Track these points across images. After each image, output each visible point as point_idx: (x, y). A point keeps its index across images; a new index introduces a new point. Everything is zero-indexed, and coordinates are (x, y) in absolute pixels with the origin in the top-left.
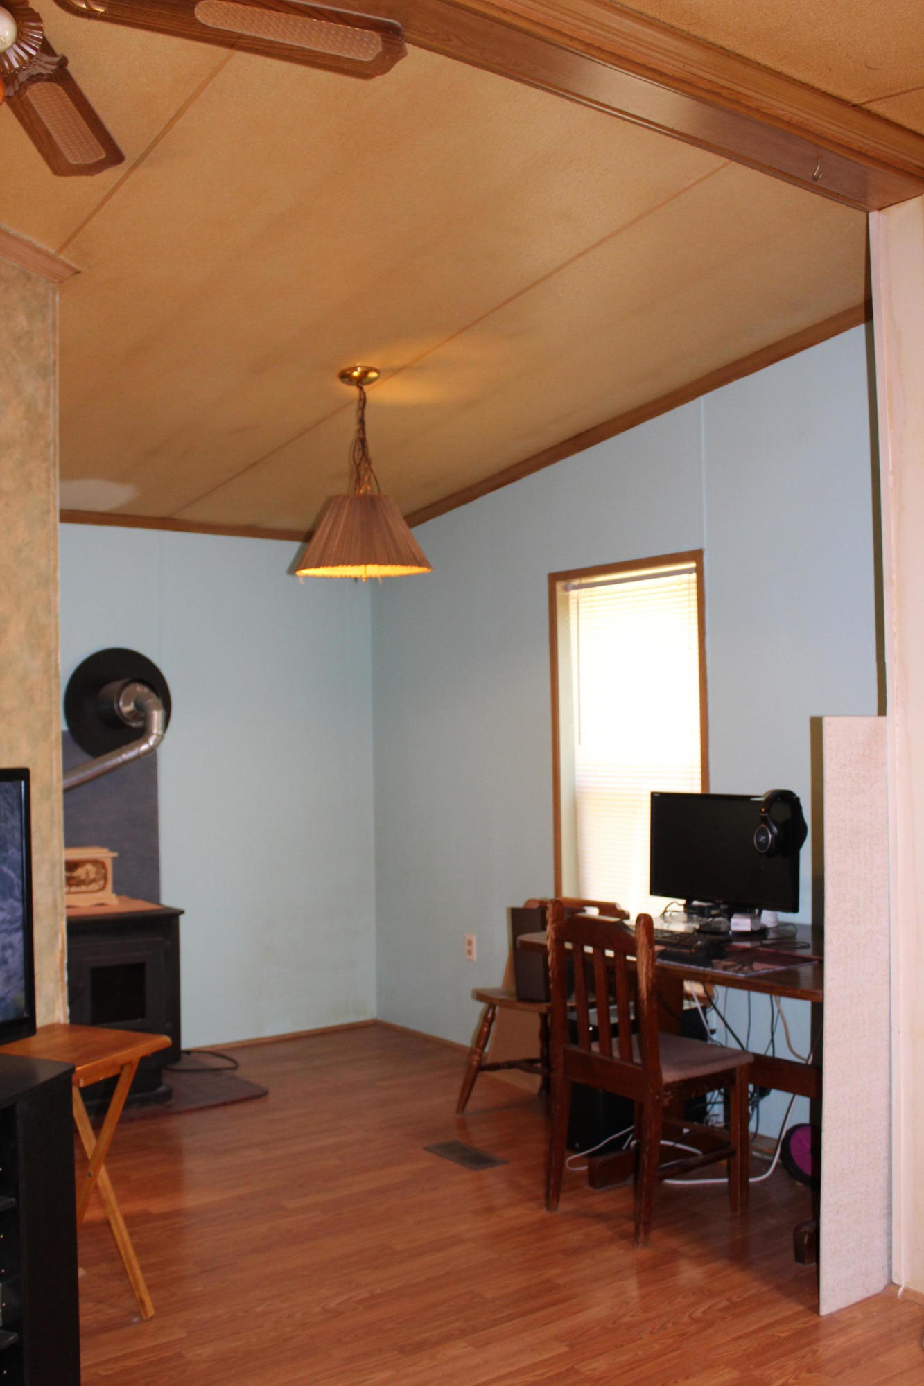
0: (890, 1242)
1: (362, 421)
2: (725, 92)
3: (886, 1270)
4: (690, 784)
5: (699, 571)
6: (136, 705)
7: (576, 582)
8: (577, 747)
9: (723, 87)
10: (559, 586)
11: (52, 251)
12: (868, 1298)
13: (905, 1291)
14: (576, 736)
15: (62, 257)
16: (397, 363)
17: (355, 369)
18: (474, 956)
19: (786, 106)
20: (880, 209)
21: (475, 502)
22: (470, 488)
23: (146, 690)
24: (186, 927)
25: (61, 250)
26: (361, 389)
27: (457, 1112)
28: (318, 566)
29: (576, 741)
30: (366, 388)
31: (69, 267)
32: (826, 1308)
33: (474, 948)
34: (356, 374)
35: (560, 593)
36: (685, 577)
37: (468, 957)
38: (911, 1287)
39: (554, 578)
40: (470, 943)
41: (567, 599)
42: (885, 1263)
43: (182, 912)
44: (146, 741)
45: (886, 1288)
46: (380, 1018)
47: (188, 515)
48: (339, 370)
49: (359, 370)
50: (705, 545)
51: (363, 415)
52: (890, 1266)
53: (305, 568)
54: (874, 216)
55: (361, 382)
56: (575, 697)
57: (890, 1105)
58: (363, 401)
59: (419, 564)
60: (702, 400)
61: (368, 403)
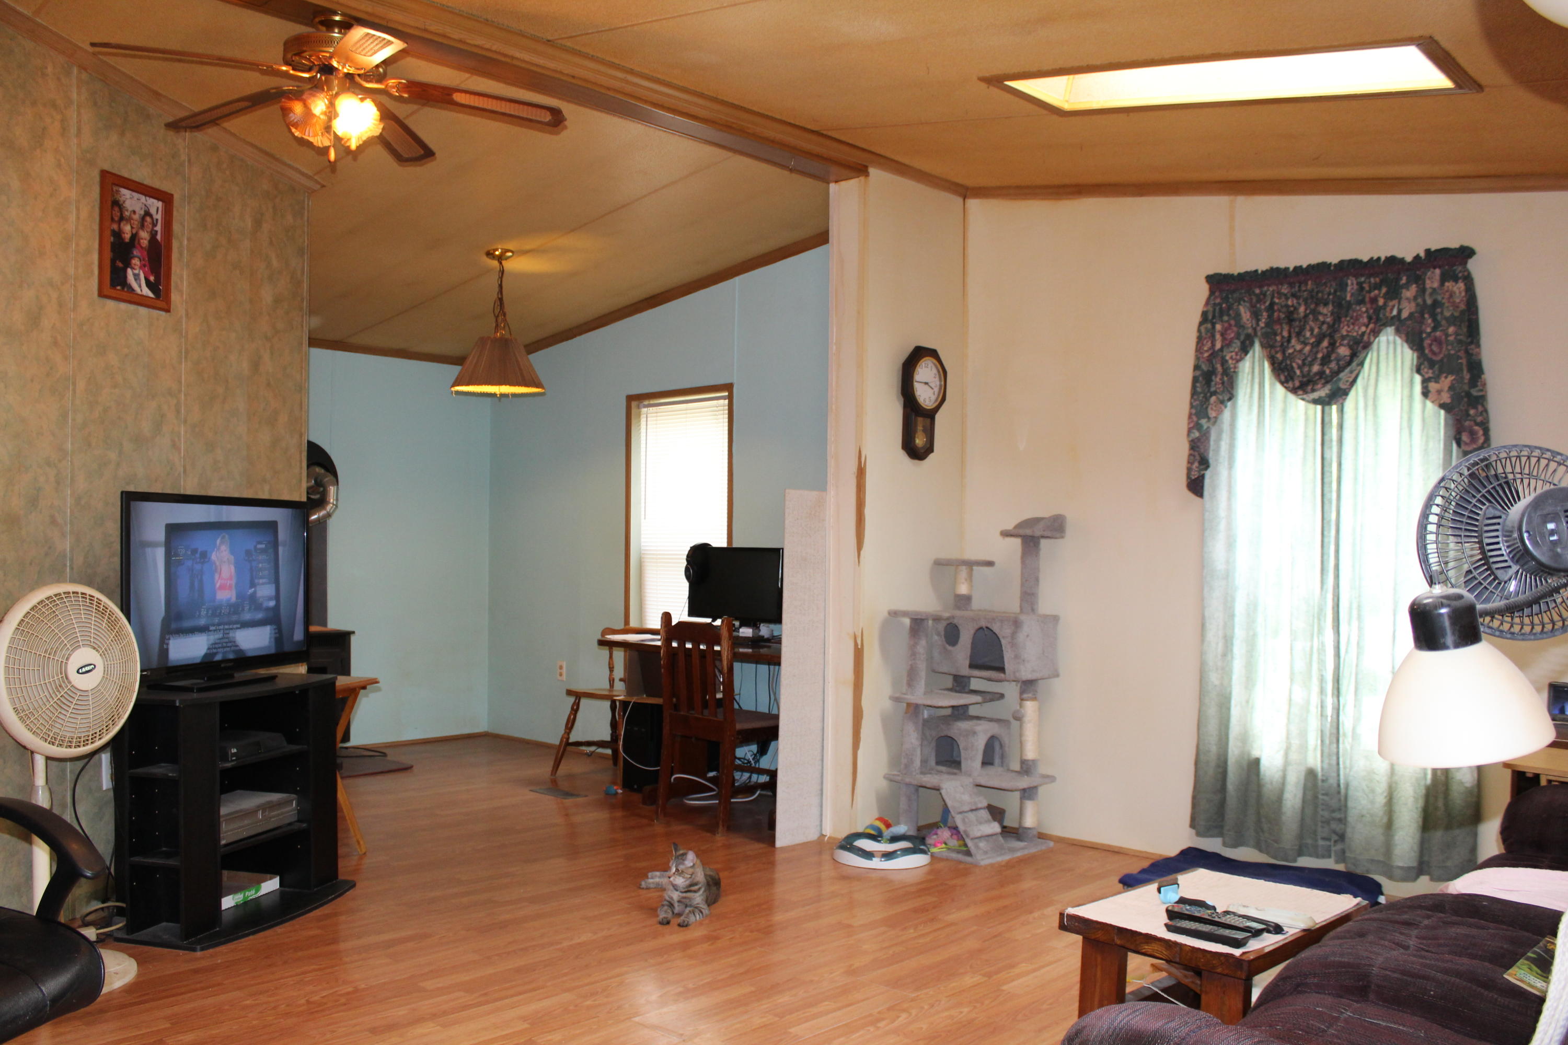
0: (821, 811)
1: (501, 286)
2: (734, 126)
3: (819, 828)
4: (719, 541)
5: (730, 398)
6: (316, 481)
7: (646, 402)
8: (643, 520)
9: (733, 123)
10: (634, 404)
11: (310, 174)
12: (807, 843)
13: (829, 838)
14: (643, 513)
15: (316, 177)
16: (528, 247)
17: (497, 250)
18: (564, 677)
19: (773, 131)
20: (836, 182)
21: (574, 339)
22: (570, 330)
23: (323, 471)
24: (355, 643)
25: (315, 174)
26: (501, 263)
27: (552, 775)
28: (468, 384)
29: (643, 517)
30: (504, 262)
31: (319, 183)
32: (779, 843)
33: (564, 671)
34: (497, 253)
35: (634, 411)
36: (721, 402)
37: (560, 678)
38: (833, 836)
39: (631, 399)
40: (561, 668)
41: (639, 415)
42: (818, 823)
43: (353, 632)
44: (324, 508)
45: (819, 838)
46: (490, 731)
47: (357, 340)
48: (486, 250)
49: (500, 250)
50: (735, 381)
51: (501, 281)
52: (821, 826)
53: (458, 385)
54: (833, 187)
55: (500, 259)
56: (643, 485)
57: (823, 728)
58: (502, 272)
59: (537, 387)
60: (737, 279)
61: (505, 272)
